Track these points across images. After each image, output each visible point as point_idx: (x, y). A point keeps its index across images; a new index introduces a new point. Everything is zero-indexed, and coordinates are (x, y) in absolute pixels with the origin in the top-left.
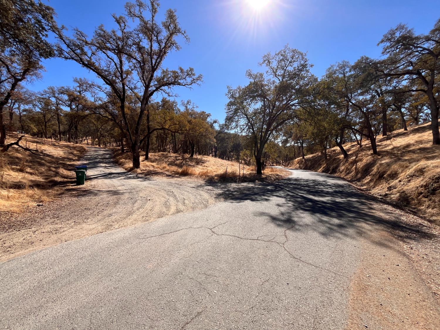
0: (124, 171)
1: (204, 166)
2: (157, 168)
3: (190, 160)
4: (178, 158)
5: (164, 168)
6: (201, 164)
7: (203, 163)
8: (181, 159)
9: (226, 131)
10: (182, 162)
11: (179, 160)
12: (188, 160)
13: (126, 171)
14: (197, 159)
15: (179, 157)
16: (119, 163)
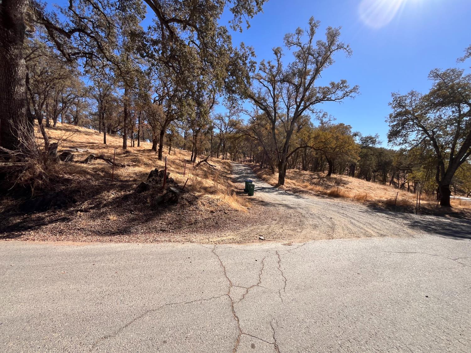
0: (270, 186)
1: (347, 188)
2: (298, 186)
3: (328, 180)
4: (313, 177)
5: (306, 186)
6: (342, 185)
7: (345, 184)
8: (316, 178)
9: (371, 145)
10: (319, 181)
11: (315, 178)
12: (325, 179)
13: (272, 187)
14: (335, 179)
15: (314, 175)
16: (263, 178)
